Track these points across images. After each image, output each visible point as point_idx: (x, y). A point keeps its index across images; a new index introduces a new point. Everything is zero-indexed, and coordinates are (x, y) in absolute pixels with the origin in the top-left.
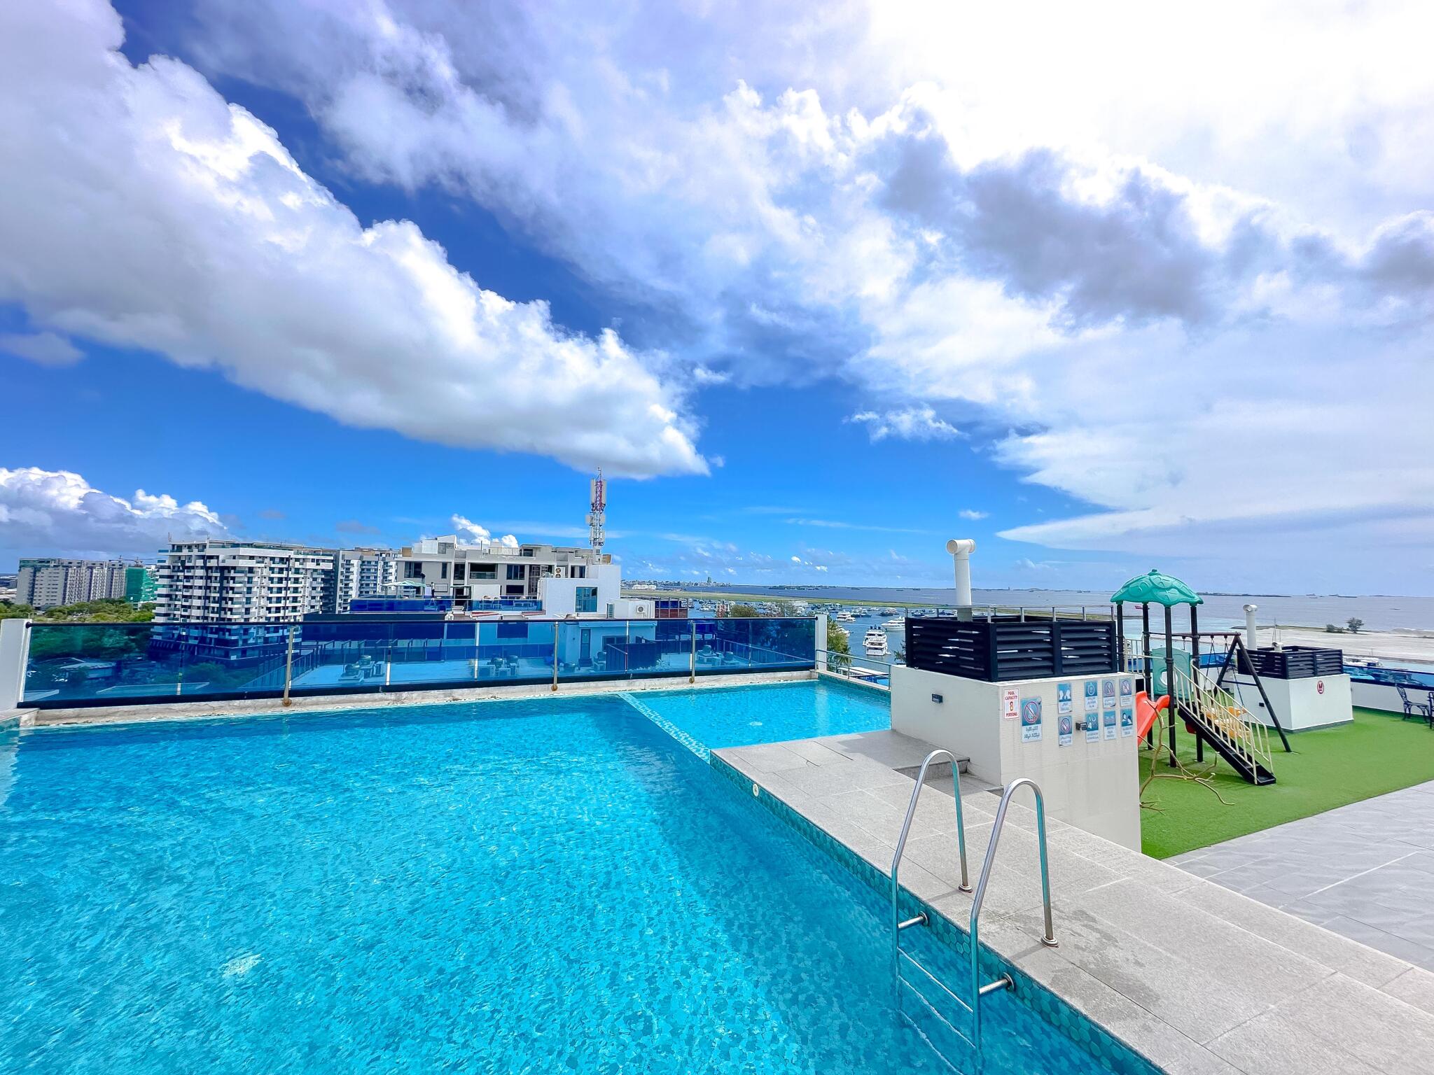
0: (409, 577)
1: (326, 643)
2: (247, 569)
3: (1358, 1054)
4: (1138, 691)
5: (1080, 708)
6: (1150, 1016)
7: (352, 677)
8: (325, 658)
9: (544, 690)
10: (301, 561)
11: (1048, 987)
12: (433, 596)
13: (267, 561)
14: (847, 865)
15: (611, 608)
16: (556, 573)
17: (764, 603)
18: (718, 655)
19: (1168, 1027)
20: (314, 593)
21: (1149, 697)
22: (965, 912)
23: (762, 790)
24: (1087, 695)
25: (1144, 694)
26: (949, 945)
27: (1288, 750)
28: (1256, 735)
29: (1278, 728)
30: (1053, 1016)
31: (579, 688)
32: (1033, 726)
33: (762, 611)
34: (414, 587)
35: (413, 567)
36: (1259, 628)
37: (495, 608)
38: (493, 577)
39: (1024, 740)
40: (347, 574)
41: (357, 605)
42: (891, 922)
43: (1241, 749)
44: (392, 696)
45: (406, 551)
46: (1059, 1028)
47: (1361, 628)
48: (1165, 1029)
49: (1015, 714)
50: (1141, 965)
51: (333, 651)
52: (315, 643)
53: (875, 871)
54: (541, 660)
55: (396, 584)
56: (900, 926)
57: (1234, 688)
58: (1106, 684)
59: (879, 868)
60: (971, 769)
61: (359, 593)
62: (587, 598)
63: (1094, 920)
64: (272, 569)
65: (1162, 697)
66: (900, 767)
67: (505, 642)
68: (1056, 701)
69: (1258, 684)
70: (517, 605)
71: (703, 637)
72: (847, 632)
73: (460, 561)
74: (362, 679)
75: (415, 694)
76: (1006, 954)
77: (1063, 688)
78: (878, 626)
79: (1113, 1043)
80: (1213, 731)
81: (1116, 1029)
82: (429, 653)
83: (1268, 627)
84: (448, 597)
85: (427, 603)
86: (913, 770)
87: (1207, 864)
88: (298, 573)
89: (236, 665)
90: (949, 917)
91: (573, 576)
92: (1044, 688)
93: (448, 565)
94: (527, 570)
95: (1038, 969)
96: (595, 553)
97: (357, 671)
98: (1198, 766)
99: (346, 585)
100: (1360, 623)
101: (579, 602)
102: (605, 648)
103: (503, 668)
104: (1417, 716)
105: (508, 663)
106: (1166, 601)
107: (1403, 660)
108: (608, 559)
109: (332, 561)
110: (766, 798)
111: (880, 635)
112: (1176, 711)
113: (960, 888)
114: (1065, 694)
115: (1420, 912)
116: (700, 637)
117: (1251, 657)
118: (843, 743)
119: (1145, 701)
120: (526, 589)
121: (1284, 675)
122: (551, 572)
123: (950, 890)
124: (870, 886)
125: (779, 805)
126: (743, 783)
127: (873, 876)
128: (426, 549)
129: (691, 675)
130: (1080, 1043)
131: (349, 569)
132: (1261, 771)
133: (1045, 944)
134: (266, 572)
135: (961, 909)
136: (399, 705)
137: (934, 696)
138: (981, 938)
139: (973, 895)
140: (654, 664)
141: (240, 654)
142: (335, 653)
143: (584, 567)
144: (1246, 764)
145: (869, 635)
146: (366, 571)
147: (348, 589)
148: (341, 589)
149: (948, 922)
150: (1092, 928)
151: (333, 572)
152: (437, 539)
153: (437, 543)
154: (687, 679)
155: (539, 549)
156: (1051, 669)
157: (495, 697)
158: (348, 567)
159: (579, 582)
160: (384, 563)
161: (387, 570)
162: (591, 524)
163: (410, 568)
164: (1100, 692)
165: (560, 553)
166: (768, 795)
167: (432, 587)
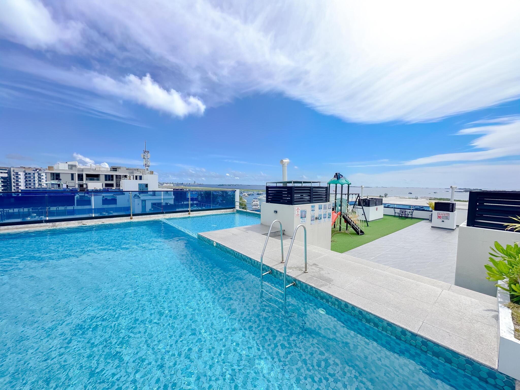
0: (54, 180)
1: (8, 209)
3: (377, 284)
5: (317, 213)
6: (331, 284)
9: (127, 219)
11: (305, 282)
16: (129, 178)
21: (335, 213)
22: (283, 268)
23: (217, 243)
24: (319, 209)
26: (277, 278)
27: (368, 226)
28: (361, 223)
29: (366, 220)
30: (306, 289)
31: (142, 218)
32: (304, 219)
34: (57, 184)
35: (55, 175)
37: (100, 193)
38: (98, 180)
39: (301, 223)
40: (17, 179)
41: (23, 192)
42: (260, 274)
43: (357, 226)
44: (51, 224)
45: (50, 168)
46: (307, 292)
48: (334, 286)
49: (299, 215)
50: (329, 274)
51: (14, 213)
52: (2, 210)
53: (256, 261)
55: (46, 183)
56: (263, 275)
57: (357, 210)
58: (325, 205)
59: (257, 260)
60: (285, 233)
61: (25, 187)
62: (144, 188)
63: (318, 265)
65: (339, 212)
66: (263, 233)
67: (106, 206)
68: (310, 211)
69: (363, 208)
71: (193, 202)
73: (80, 173)
75: (63, 223)
76: (294, 276)
77: (313, 207)
78: (256, 198)
80: (351, 221)
81: (322, 289)
84: (76, 188)
85: (64, 191)
91: (136, 179)
92: (307, 207)
93: (74, 175)
94: (114, 177)
95: (303, 279)
96: (146, 170)
98: (347, 231)
99: (17, 184)
101: (140, 189)
102: (152, 207)
104: (397, 216)
106: (342, 183)
108: (152, 173)
109: (7, 173)
111: (257, 201)
112: (342, 216)
113: (281, 262)
114: (313, 209)
116: (192, 202)
117: (361, 201)
118: (245, 228)
119: (334, 214)
120: (115, 185)
121: (369, 206)
122: (126, 177)
123: (278, 263)
125: (223, 247)
126: (210, 242)
127: (255, 263)
128: (61, 167)
129: (189, 212)
130: (313, 295)
131: (18, 177)
132: (361, 232)
133: (304, 272)
135: (281, 267)
136: (55, 228)
137: (275, 211)
138: (287, 274)
139: (285, 263)
142: (15, 214)
143: (142, 176)
144: (358, 230)
145: (253, 201)
146: (28, 177)
147: (19, 186)
148: (14, 186)
149: (277, 271)
150: (318, 267)
151: (8, 178)
152: (67, 163)
153: (67, 165)
154: (187, 213)
155: (120, 168)
156: (310, 201)
157: (104, 223)
158: (17, 175)
159: (139, 182)
160: (38, 174)
161: (40, 177)
162: (144, 158)
163: (54, 176)
164: (323, 208)
165: (131, 170)
166: (219, 245)
167: (66, 184)
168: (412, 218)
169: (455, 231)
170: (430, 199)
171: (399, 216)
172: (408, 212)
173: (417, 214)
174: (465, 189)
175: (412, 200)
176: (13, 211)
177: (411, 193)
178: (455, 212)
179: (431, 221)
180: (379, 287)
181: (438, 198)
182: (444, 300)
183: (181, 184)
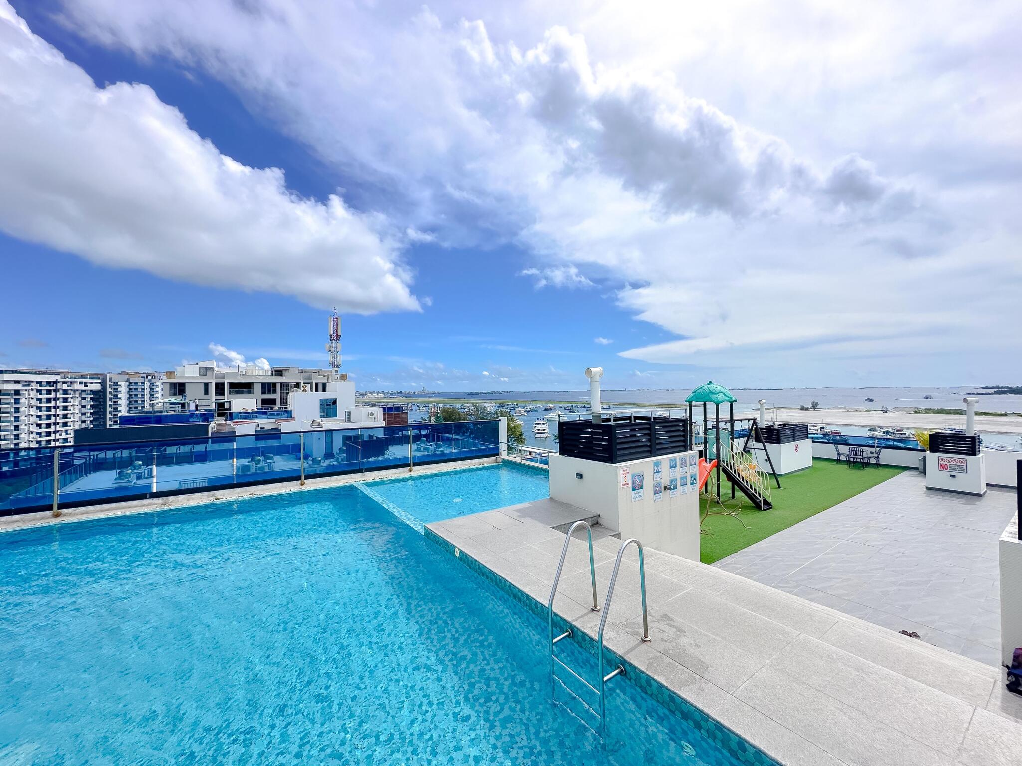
0: (174, 395)
1: (97, 453)
2: (13, 392)
4: (699, 458)
5: (666, 476)
6: (703, 680)
7: (125, 480)
8: (99, 466)
9: (293, 485)
10: (69, 384)
11: (645, 671)
12: (197, 410)
13: (33, 384)
14: (520, 601)
15: (348, 414)
16: (302, 389)
17: (464, 405)
18: (431, 445)
19: (713, 685)
20: (84, 410)
21: (706, 461)
22: (596, 626)
23: (461, 552)
24: (671, 468)
25: (703, 460)
26: (585, 649)
27: (779, 487)
28: (763, 479)
29: (774, 473)
30: (648, 688)
31: (322, 482)
32: (638, 491)
33: (463, 411)
34: (179, 404)
35: (177, 386)
36: (766, 409)
37: (253, 418)
38: (250, 393)
39: (633, 500)
40: (116, 394)
41: (125, 420)
42: (548, 636)
43: (755, 490)
44: (160, 500)
45: (169, 374)
46: (651, 695)
47: (818, 407)
48: (711, 687)
49: (628, 484)
50: (699, 647)
51: (106, 459)
52: (87, 454)
53: (539, 604)
54: (293, 456)
55: (163, 401)
56: (554, 640)
57: (752, 451)
58: (682, 459)
59: (541, 602)
60: (601, 521)
61: (128, 409)
62: (329, 408)
63: (672, 620)
64: (40, 392)
65: (714, 461)
66: (555, 525)
67: (262, 444)
68: (652, 473)
69: (765, 449)
70: (271, 415)
71: (420, 432)
72: (522, 423)
73: (220, 381)
74: (135, 481)
75: (181, 497)
76: (620, 652)
77: (657, 464)
78: (542, 418)
79: (682, 702)
80: (741, 480)
81: (684, 693)
82: (196, 456)
83: (770, 409)
84: (211, 410)
85: (191, 416)
86: (564, 526)
87: (735, 563)
88: (67, 394)
89: (9, 474)
90: (585, 631)
91: (317, 391)
92: (644, 465)
93: (209, 385)
94: (278, 387)
95: (639, 661)
96: (334, 372)
97: (129, 475)
98: (732, 502)
99: (115, 402)
100: (817, 404)
101: (322, 410)
102: (345, 444)
103: (261, 464)
104: (843, 461)
105: (265, 461)
106: (717, 401)
107: (837, 425)
108: (344, 377)
109: (100, 383)
110: (464, 557)
111: (544, 424)
112: (721, 468)
113: (593, 610)
114: (657, 468)
115: (840, 578)
117: (761, 432)
118: (518, 511)
119: (704, 464)
120: (278, 402)
121: (778, 442)
122: (299, 388)
123: (586, 611)
124: (535, 614)
125: (474, 562)
126: (446, 547)
127: (537, 607)
128: (189, 372)
129: (410, 466)
130: (663, 703)
131: (117, 389)
132: (766, 502)
133: (643, 641)
134: (33, 394)
135: (592, 624)
136: (166, 507)
137: (577, 475)
138: (604, 643)
139: (601, 613)
140: (383, 454)
141: (12, 465)
142: (108, 461)
143: (326, 383)
144: (757, 498)
145: (537, 424)
146: (133, 390)
147: (117, 406)
148: (110, 406)
149: (584, 634)
150: (671, 626)
151: (101, 392)
152: (197, 364)
153: (198, 366)
154: (407, 469)
155: (287, 370)
156: (650, 452)
157: (252, 494)
158: (115, 387)
159: (322, 395)
160: (151, 384)
161: (153, 389)
162: (330, 351)
163: (175, 388)
164: (678, 465)
165: (307, 373)
166: (466, 555)
167: (195, 403)
168: (878, 465)
169: (984, 499)
170: (915, 413)
171: (849, 461)
172: (869, 452)
173: (888, 456)
174: (996, 387)
175: (874, 414)
176: (106, 455)
177: (871, 401)
178: (981, 455)
179: (924, 472)
180: (816, 692)
181: (933, 410)
182: (982, 742)
183: (398, 393)
